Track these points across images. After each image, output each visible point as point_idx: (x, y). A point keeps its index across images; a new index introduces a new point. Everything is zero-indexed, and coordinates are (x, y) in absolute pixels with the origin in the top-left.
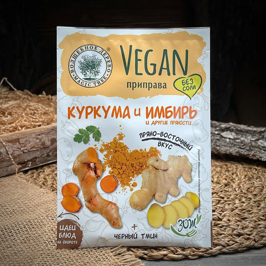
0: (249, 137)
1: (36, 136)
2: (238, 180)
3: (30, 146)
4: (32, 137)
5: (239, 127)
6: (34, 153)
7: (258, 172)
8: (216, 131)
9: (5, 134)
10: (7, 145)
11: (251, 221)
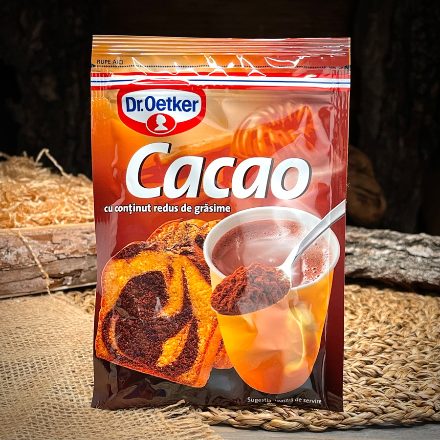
1: (82, 235)
2: (423, 320)
3: (71, 249)
4: (75, 235)
6: (77, 262)
9: (30, 227)
10: (30, 242)
11: (434, 380)
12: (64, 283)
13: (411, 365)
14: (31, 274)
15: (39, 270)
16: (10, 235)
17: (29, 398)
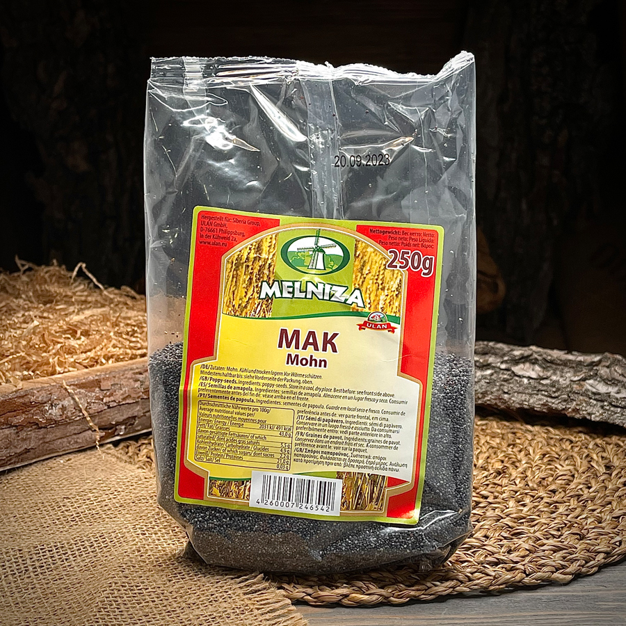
0: (568, 375)
1: (133, 376)
2: (526, 463)
3: (122, 394)
4: (126, 378)
5: (550, 355)
6: (130, 409)
7: (572, 447)
8: (502, 363)
9: (74, 372)
10: (76, 392)
11: (530, 538)
12: (116, 434)
13: (507, 521)
14: (79, 427)
15: (88, 422)
16: (53, 386)
17: (93, 579)
